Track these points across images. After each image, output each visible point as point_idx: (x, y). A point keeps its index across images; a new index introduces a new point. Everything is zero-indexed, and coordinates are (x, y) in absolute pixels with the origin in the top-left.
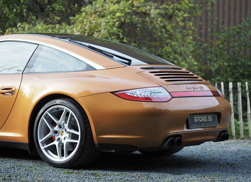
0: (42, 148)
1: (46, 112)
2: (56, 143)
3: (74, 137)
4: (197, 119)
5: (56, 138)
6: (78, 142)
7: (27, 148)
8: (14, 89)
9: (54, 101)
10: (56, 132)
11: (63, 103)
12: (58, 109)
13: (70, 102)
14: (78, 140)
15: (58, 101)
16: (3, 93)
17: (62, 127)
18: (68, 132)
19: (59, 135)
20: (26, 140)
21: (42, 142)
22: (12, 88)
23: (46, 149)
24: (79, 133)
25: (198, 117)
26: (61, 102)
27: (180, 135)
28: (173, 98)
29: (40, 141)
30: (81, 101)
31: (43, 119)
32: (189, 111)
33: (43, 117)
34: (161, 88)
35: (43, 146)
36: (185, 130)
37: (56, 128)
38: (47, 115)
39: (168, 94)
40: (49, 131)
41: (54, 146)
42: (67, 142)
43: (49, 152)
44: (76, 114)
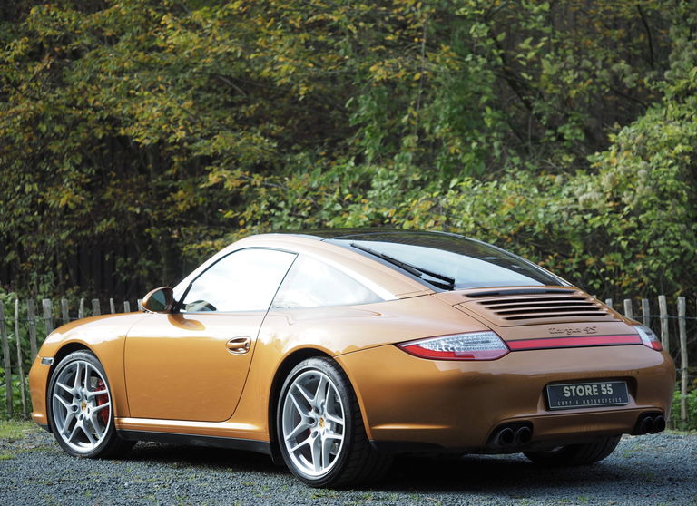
0: (290, 450)
1: (295, 383)
2: (310, 440)
3: (338, 429)
4: (571, 391)
5: (313, 431)
6: (342, 437)
7: (268, 451)
8: (248, 341)
9: (305, 362)
10: (312, 421)
11: (319, 366)
12: (312, 377)
13: (329, 363)
14: (341, 434)
15: (311, 362)
16: (233, 349)
17: (321, 411)
18: (330, 421)
19: (316, 426)
20: (266, 438)
21: (290, 439)
22: (246, 339)
23: (297, 453)
24: (342, 422)
25: (573, 388)
27: (528, 423)
28: (510, 351)
29: (286, 438)
30: (343, 361)
31: (289, 397)
32: (545, 377)
33: (289, 393)
34: (491, 333)
35: (292, 447)
36: (541, 412)
37: (312, 414)
38: (296, 389)
39: (502, 345)
40: (298, 419)
41: (308, 446)
42: (328, 439)
43: (302, 457)
44: (337, 385)
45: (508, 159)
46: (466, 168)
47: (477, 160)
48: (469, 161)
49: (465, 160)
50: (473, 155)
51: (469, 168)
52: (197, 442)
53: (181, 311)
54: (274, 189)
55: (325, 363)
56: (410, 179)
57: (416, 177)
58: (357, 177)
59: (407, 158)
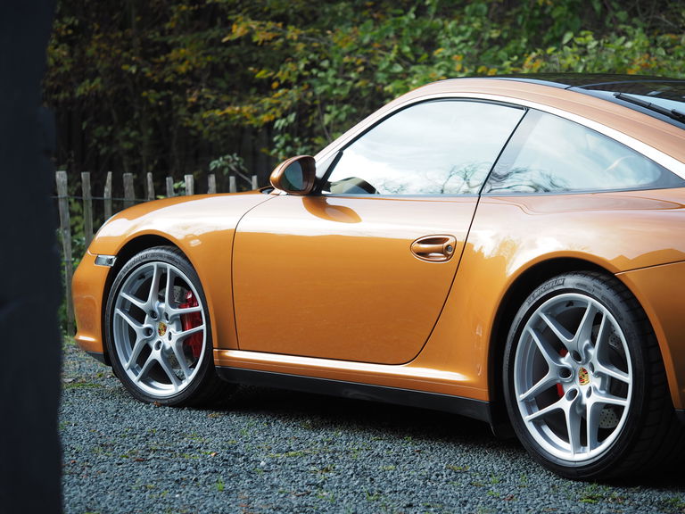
0: (526, 418)
1: (538, 311)
2: (564, 404)
3: (616, 388)
5: (567, 389)
6: (626, 403)
7: (486, 416)
8: (451, 241)
9: (560, 279)
10: (566, 372)
11: (585, 286)
12: (570, 303)
13: (604, 282)
14: (626, 397)
15: (570, 281)
16: (423, 254)
17: (584, 358)
18: (599, 374)
19: (573, 381)
20: (482, 394)
21: (526, 401)
22: (446, 240)
23: (537, 422)
24: (628, 378)
26: (578, 284)
29: (520, 397)
30: (634, 281)
31: (528, 332)
33: (527, 327)
35: (530, 413)
37: (566, 361)
38: (540, 320)
40: (542, 369)
41: (560, 412)
42: (596, 404)
43: (547, 430)
44: (619, 320)
45: (611, 14)
46: (557, 24)
47: (571, 15)
48: (561, 16)
49: (555, 14)
50: (566, 8)
51: (560, 25)
52: (351, 394)
53: (323, 192)
54: (315, 45)
55: (596, 283)
56: (487, 36)
57: (495, 34)
58: (419, 32)
59: (481, 10)
